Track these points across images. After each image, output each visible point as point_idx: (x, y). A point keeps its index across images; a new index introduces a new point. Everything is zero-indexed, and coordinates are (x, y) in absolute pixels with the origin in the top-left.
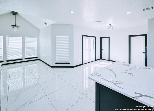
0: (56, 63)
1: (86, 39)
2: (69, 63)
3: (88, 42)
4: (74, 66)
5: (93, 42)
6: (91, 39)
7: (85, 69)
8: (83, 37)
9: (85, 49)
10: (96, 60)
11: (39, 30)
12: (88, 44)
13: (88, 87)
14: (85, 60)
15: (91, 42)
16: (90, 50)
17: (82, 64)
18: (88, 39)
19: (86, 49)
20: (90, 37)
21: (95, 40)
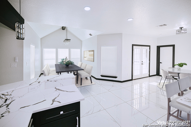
0: (102, 76)
1: (137, 49)
2: (116, 77)
3: (139, 53)
4: (122, 81)
5: (147, 53)
6: (144, 49)
7: (135, 86)
8: (134, 47)
9: (135, 62)
10: (150, 76)
11: (81, 41)
12: (139, 55)
13: (138, 107)
14: (136, 74)
15: (144, 53)
16: (142, 63)
17: (132, 80)
18: (139, 49)
19: (137, 62)
20: (143, 47)
21: (149, 50)
